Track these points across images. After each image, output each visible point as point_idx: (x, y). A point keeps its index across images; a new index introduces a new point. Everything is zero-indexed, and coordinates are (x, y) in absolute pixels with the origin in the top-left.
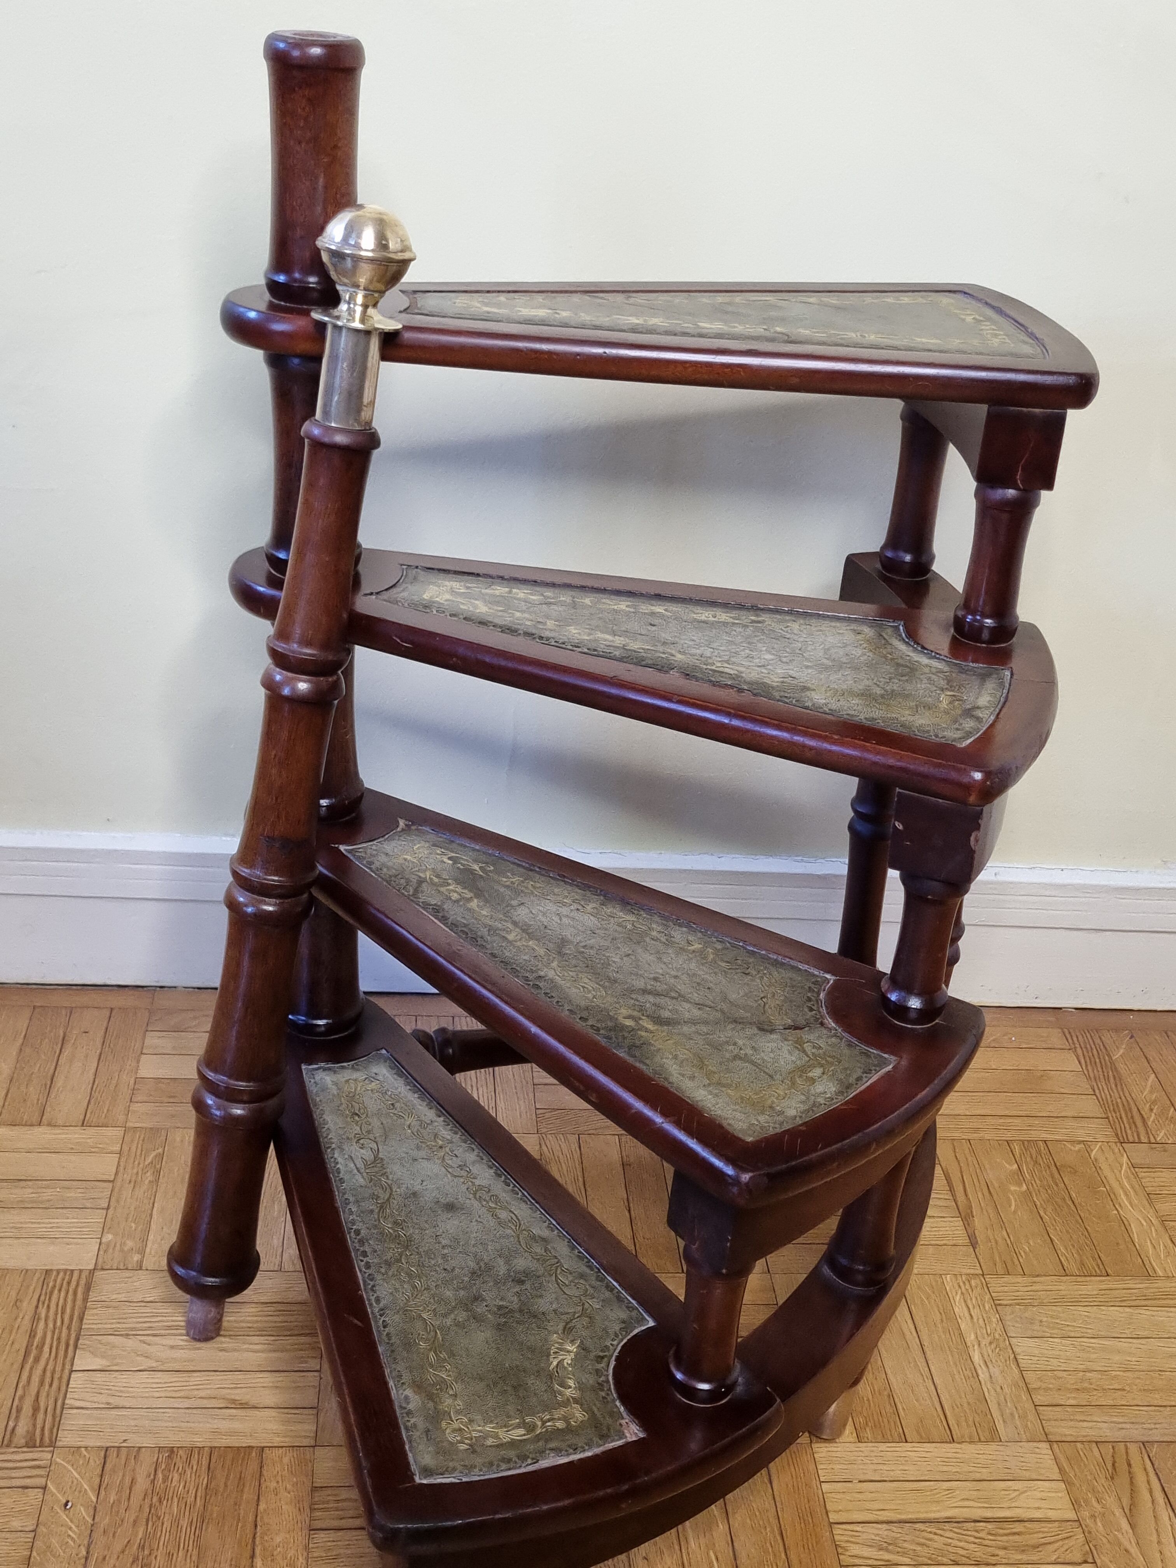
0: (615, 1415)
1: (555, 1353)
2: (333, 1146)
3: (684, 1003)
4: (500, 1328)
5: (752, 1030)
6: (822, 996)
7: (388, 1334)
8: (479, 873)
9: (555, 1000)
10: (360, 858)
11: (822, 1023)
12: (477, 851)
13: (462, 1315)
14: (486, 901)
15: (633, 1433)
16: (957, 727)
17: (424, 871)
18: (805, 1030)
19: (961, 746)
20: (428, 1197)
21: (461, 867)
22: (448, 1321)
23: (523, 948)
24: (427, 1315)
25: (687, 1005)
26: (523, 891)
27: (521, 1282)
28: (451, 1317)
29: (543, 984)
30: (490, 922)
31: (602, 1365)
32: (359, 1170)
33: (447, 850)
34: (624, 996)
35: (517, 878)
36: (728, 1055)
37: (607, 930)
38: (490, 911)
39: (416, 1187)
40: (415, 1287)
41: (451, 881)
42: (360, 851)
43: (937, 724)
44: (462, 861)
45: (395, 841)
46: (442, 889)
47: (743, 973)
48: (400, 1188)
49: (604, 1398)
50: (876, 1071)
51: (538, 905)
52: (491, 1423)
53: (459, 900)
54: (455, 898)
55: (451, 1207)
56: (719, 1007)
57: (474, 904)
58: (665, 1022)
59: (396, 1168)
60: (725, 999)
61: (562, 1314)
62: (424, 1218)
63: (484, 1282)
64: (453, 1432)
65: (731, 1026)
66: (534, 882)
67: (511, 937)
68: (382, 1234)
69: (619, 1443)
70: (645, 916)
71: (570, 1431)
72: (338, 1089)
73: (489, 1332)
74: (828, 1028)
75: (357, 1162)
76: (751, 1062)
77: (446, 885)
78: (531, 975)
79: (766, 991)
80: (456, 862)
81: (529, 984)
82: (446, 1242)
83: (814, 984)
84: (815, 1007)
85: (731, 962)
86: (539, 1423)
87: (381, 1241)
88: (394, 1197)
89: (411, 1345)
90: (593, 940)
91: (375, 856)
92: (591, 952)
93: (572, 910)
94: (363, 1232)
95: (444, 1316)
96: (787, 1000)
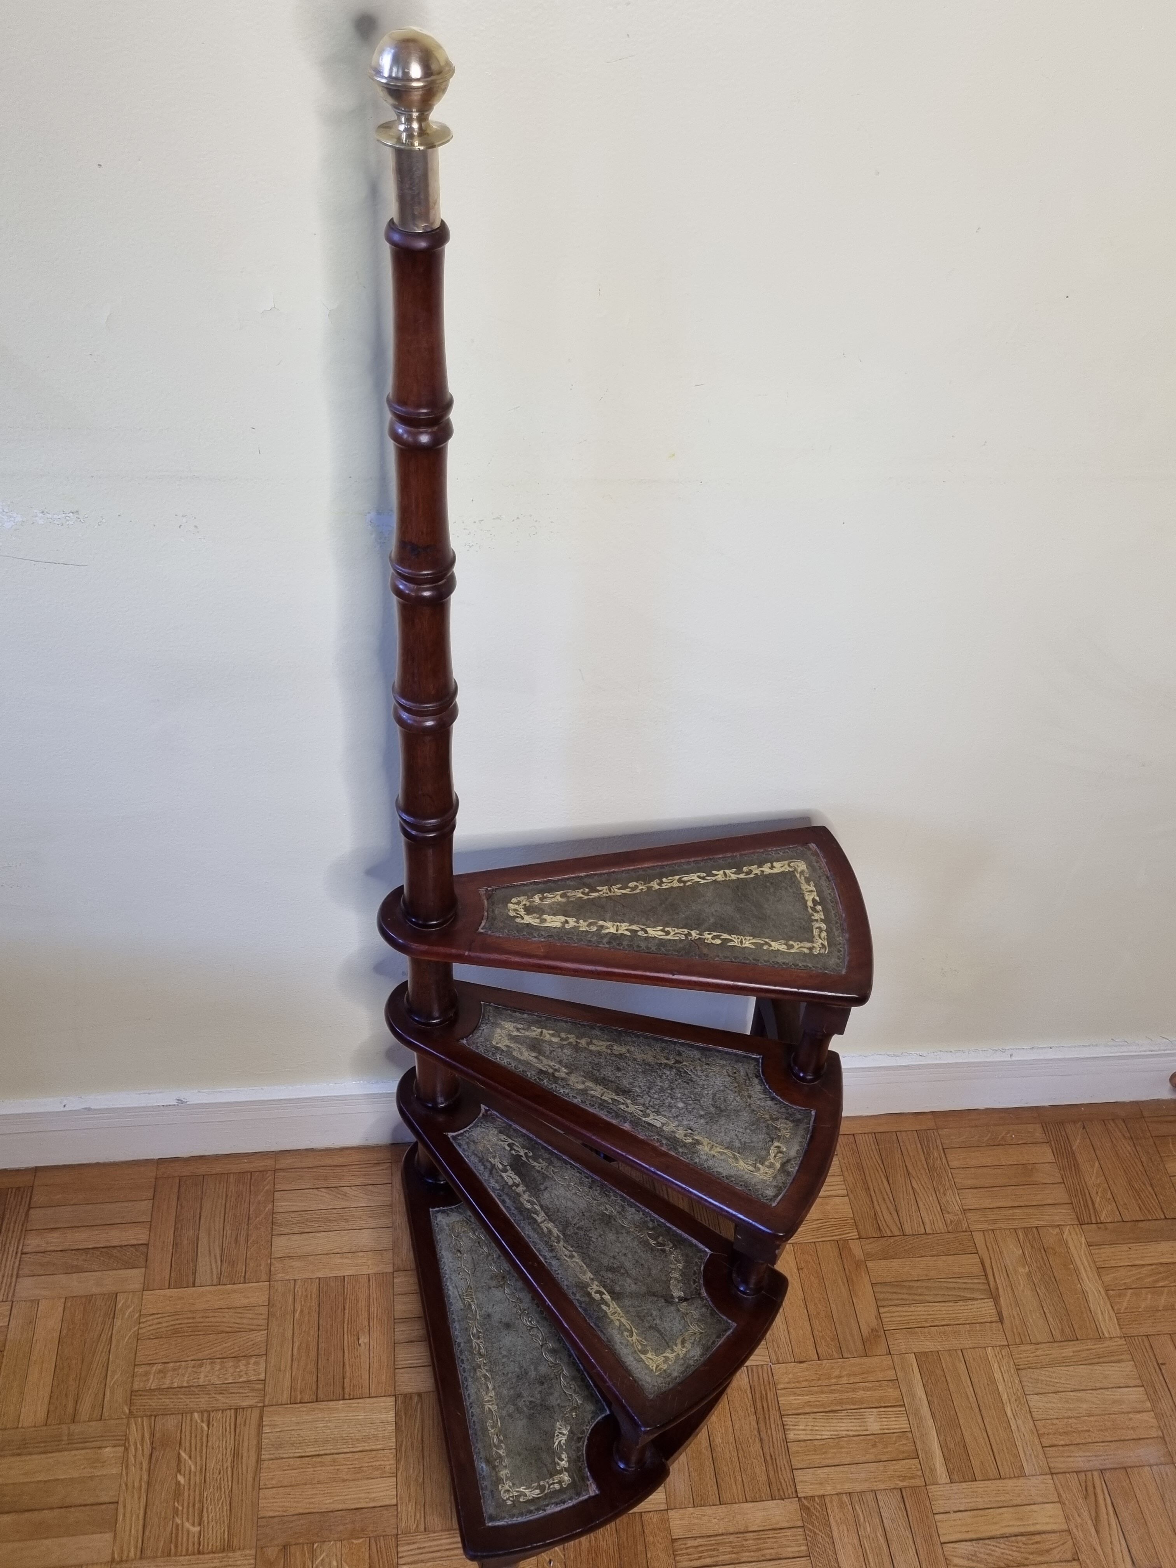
0: (584, 1479)
1: (558, 1435)
2: (447, 1276)
3: (627, 1279)
4: (531, 1417)
5: (662, 1302)
6: (702, 1268)
7: (474, 1422)
8: (524, 1159)
9: (560, 1276)
10: (460, 1145)
11: (700, 1294)
12: (523, 1135)
13: (511, 1408)
14: (527, 1186)
15: (593, 1490)
16: (775, 1183)
17: (494, 1157)
18: (690, 1301)
19: (774, 1205)
20: (496, 1318)
21: (514, 1153)
22: (504, 1413)
23: (545, 1230)
24: (494, 1408)
25: (629, 1280)
26: (547, 1176)
27: (542, 1383)
28: (506, 1409)
29: (554, 1262)
30: (528, 1206)
31: (581, 1444)
32: (460, 1297)
33: (507, 1136)
34: (596, 1273)
35: (545, 1164)
36: (647, 1325)
37: (591, 1212)
38: (529, 1196)
39: (490, 1310)
40: (488, 1388)
41: (508, 1168)
42: (459, 1138)
43: (764, 1182)
44: (515, 1148)
45: (479, 1128)
46: (504, 1174)
47: (661, 1250)
48: (481, 1311)
49: (580, 1467)
50: (723, 1335)
51: (555, 1189)
52: (524, 1485)
53: (512, 1186)
54: (510, 1183)
55: (508, 1326)
56: (646, 1281)
57: (520, 1189)
58: (616, 1296)
59: (479, 1295)
60: (650, 1275)
61: (562, 1407)
62: (493, 1335)
63: (524, 1384)
64: (505, 1492)
65: (651, 1298)
66: (554, 1167)
67: (539, 1219)
68: (472, 1346)
69: (586, 1497)
70: (613, 1197)
71: (562, 1491)
72: (450, 1230)
73: (525, 1421)
74: (702, 1299)
75: (459, 1290)
76: (659, 1331)
77: (505, 1171)
78: (548, 1255)
79: (673, 1266)
80: (512, 1149)
81: (546, 1262)
82: (504, 1353)
83: (699, 1259)
84: (697, 1280)
85: (655, 1239)
86: (547, 1486)
87: (471, 1353)
88: (478, 1317)
89: (485, 1430)
90: (583, 1222)
91: (468, 1143)
92: (581, 1233)
93: (573, 1194)
94: (462, 1345)
95: (503, 1409)
96: (683, 1274)
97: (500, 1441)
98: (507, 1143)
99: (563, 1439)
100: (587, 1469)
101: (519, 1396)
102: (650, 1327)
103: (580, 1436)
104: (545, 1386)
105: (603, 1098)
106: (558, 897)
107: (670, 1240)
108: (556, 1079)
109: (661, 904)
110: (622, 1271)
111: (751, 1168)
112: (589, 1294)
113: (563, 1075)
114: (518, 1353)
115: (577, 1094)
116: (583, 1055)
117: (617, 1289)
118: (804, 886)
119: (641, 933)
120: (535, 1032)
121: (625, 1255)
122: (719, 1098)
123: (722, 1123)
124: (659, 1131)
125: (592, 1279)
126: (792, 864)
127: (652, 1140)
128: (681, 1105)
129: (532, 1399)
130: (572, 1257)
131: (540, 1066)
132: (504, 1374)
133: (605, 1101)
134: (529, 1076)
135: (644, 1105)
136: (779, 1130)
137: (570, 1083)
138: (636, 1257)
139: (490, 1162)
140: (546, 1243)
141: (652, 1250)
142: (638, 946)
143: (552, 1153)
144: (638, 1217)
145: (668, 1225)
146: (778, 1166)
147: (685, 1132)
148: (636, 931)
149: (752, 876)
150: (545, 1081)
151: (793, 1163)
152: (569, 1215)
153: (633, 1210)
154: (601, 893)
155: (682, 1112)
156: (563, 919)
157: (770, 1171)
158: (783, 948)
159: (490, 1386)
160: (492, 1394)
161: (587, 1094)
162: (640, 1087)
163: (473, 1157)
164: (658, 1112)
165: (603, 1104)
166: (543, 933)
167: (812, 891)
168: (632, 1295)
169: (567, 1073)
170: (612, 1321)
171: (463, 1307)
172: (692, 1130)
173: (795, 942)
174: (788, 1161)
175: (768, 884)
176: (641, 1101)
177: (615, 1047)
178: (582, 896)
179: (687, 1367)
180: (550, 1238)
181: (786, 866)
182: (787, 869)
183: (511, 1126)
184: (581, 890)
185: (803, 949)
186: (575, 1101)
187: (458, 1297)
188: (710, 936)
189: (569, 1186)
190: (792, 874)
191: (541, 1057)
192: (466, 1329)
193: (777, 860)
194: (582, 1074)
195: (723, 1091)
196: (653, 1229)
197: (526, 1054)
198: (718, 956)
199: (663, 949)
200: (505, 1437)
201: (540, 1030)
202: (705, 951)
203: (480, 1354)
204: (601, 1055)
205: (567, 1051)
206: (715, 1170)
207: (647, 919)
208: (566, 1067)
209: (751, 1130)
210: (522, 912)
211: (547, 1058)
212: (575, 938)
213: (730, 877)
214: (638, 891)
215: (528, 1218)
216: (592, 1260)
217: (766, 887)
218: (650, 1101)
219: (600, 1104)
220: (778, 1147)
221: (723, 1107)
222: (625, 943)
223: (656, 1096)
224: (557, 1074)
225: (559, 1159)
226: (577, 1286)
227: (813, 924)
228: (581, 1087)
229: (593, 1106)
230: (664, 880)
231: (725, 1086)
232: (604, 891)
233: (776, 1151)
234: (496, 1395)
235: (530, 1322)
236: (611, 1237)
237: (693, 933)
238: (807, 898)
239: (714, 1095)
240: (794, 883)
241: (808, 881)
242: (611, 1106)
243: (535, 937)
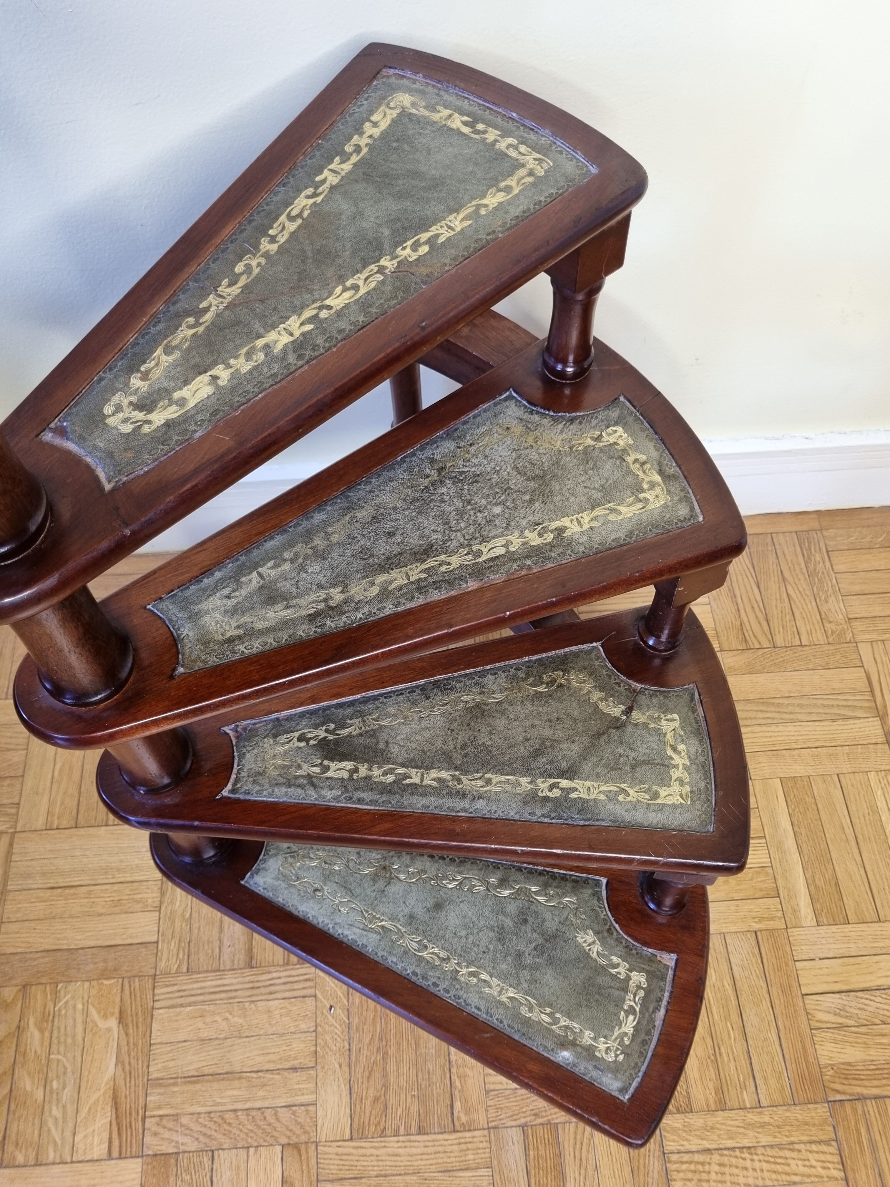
0: (651, 959)
1: (590, 949)
2: (330, 926)
3: (561, 746)
4: (551, 962)
5: (615, 734)
6: (609, 665)
7: (509, 1026)
8: (331, 737)
9: (500, 812)
10: (247, 793)
11: (634, 690)
12: (302, 715)
13: (525, 974)
14: (366, 761)
15: (669, 959)
16: (676, 498)
17: (299, 767)
18: (635, 705)
19: (701, 519)
20: (420, 912)
21: (315, 742)
22: (525, 985)
23: (434, 784)
24: (511, 993)
25: (564, 746)
26: (374, 731)
27: (525, 921)
28: (522, 980)
29: (480, 804)
30: (390, 778)
31: (615, 933)
32: (366, 930)
33: (287, 732)
34: (527, 771)
35: (356, 721)
36: (628, 768)
37: (455, 720)
38: (379, 768)
39: (407, 911)
40: (485, 981)
41: (326, 762)
42: (239, 785)
43: (665, 506)
44: (309, 736)
45: (248, 755)
46: (329, 774)
47: (558, 687)
48: (399, 920)
49: (637, 954)
50: (695, 705)
51: (396, 734)
52: (614, 1027)
53: (351, 776)
54: (346, 775)
55: (438, 906)
56: (579, 730)
57: (363, 770)
58: (570, 773)
59: (382, 908)
60: (575, 720)
61: (565, 921)
62: (435, 929)
63: (511, 940)
64: (607, 1053)
65: (602, 741)
66: (370, 715)
67: (416, 780)
68: (428, 962)
69: (670, 973)
70: (458, 685)
71: (648, 992)
72: (284, 881)
73: (549, 971)
74: (641, 692)
75: (357, 924)
76: (644, 762)
77: (327, 769)
78: (465, 804)
79: (585, 691)
80: (307, 741)
81: (471, 813)
82: (463, 933)
83: (597, 660)
84: (617, 681)
85: (542, 683)
86: (632, 1003)
87: (434, 967)
88: (403, 930)
89: (527, 1022)
90: (459, 737)
91: (255, 782)
92: (470, 749)
93: (419, 721)
94: (418, 971)
95: (519, 984)
96: (601, 689)
97: (550, 1015)
98: (295, 740)
99: (597, 948)
100: (645, 948)
101: (519, 955)
102: (633, 767)
103: (607, 927)
104: (531, 920)
105: (412, 579)
106: (164, 358)
107: (554, 670)
108: (338, 610)
109: (303, 262)
110: (548, 744)
111: (640, 505)
112: (546, 799)
113: (341, 597)
114: (475, 919)
115: (380, 602)
116: (335, 555)
117: (564, 765)
118: (435, 117)
119: (324, 314)
120: (253, 580)
121: (533, 726)
122: (525, 467)
123: (557, 488)
124: (511, 557)
125: (532, 782)
126: (392, 105)
127: (513, 574)
128: (497, 510)
129: (533, 945)
130: (489, 782)
131: (304, 613)
132: (484, 952)
133: (419, 580)
134: (303, 635)
135: (462, 545)
136: (615, 443)
137: (358, 598)
138: (545, 718)
139: (302, 776)
140: (450, 794)
141: (550, 696)
142: (340, 331)
143: (352, 704)
144: (502, 679)
145: (535, 658)
146: (657, 478)
147: (536, 532)
148: (316, 316)
149: (365, 150)
150: (328, 622)
151: (665, 462)
152: (439, 745)
153: (490, 677)
154: (213, 309)
155: (506, 515)
156: (205, 378)
157: (658, 490)
158: (501, 197)
159: (484, 976)
160: (495, 981)
161: (390, 592)
162: (435, 531)
163: (276, 789)
164: (485, 539)
165: (420, 587)
166: (200, 417)
167: (450, 116)
168: (584, 756)
169: (342, 592)
170: (595, 800)
171: (378, 937)
172: (539, 524)
173: (505, 180)
174: (660, 464)
175: (395, 145)
176: (454, 544)
177: (359, 515)
178: (192, 331)
179: (703, 766)
180: (448, 786)
181: (388, 111)
182: (395, 113)
183: (278, 719)
184: (184, 325)
185: (523, 181)
186: (387, 612)
187: (365, 933)
188: (408, 251)
189: (406, 717)
190: (404, 114)
191: (293, 602)
192: (405, 952)
193: (371, 112)
194: (359, 576)
195: (519, 457)
196: (528, 676)
197: (270, 614)
198: (445, 265)
199: (374, 310)
200: (550, 1005)
201: (255, 574)
202: (424, 271)
203: (444, 959)
204: (354, 538)
205: (314, 567)
206: (609, 541)
207: (311, 292)
208: (334, 585)
209: (592, 469)
210: (139, 415)
211: (299, 595)
212: (249, 387)
213: (342, 170)
214: (256, 271)
215: (404, 791)
216: (510, 764)
217: (395, 149)
218: (464, 536)
219: (418, 589)
220: (636, 461)
221: (537, 472)
222: (320, 341)
223: (463, 525)
224: (332, 603)
225: (365, 701)
226: (525, 803)
227: (497, 146)
228: (375, 591)
229: (413, 598)
230: (271, 232)
231: (514, 450)
232: (214, 302)
233: (638, 465)
234: (499, 977)
235: (454, 880)
236: (501, 723)
237: (384, 262)
238: (454, 126)
239: (516, 468)
240: (419, 122)
241: (432, 108)
242: (431, 580)
243: (196, 431)
